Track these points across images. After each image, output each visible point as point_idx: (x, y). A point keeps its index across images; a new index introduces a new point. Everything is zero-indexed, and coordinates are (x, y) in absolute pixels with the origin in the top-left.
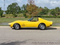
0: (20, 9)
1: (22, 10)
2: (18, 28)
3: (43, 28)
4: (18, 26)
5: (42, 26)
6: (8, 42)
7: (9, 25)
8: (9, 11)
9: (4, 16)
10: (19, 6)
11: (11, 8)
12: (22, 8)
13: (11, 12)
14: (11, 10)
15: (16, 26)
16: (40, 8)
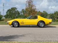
0: (19, 14)
1: (21, 15)
2: (17, 26)
3: (42, 26)
4: (17, 24)
5: (41, 24)
6: (6, 36)
7: (8, 23)
8: (8, 16)
9: (3, 20)
10: (18, 11)
11: (10, 12)
12: (21, 12)
13: (10, 16)
14: (10, 15)
15: (15, 24)
16: (39, 12)
